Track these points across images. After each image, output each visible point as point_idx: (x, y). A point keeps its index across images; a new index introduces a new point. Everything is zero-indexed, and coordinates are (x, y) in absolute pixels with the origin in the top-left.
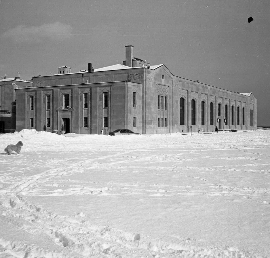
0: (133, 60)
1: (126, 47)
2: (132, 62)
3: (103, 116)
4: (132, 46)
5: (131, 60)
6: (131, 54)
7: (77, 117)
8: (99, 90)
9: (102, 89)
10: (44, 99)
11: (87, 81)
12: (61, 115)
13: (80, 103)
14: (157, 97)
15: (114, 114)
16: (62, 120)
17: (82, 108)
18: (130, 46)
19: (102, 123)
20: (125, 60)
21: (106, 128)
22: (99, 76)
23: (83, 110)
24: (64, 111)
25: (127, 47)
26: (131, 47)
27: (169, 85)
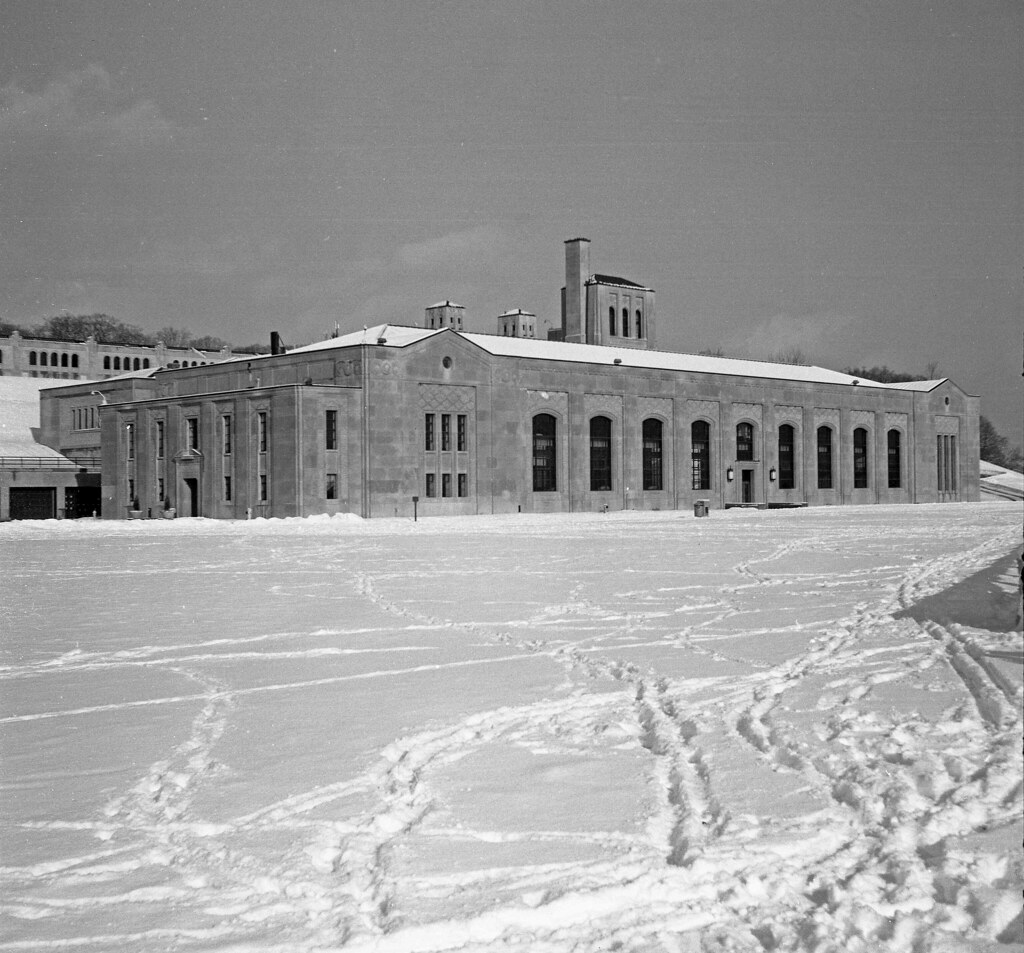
0: (588, 284)
1: (566, 242)
2: (583, 289)
3: (259, 474)
4: (584, 240)
5: (583, 281)
6: (582, 265)
7: (210, 476)
8: (250, 406)
9: (256, 403)
10: (154, 429)
11: (257, 382)
12: (181, 471)
13: (216, 439)
14: (424, 419)
15: (277, 468)
16: (185, 483)
17: (221, 453)
18: (578, 240)
19: (257, 490)
20: (564, 285)
21: (264, 503)
22: (280, 369)
23: (223, 458)
24: (187, 461)
25: (570, 244)
26: (581, 242)
27: (476, 383)
